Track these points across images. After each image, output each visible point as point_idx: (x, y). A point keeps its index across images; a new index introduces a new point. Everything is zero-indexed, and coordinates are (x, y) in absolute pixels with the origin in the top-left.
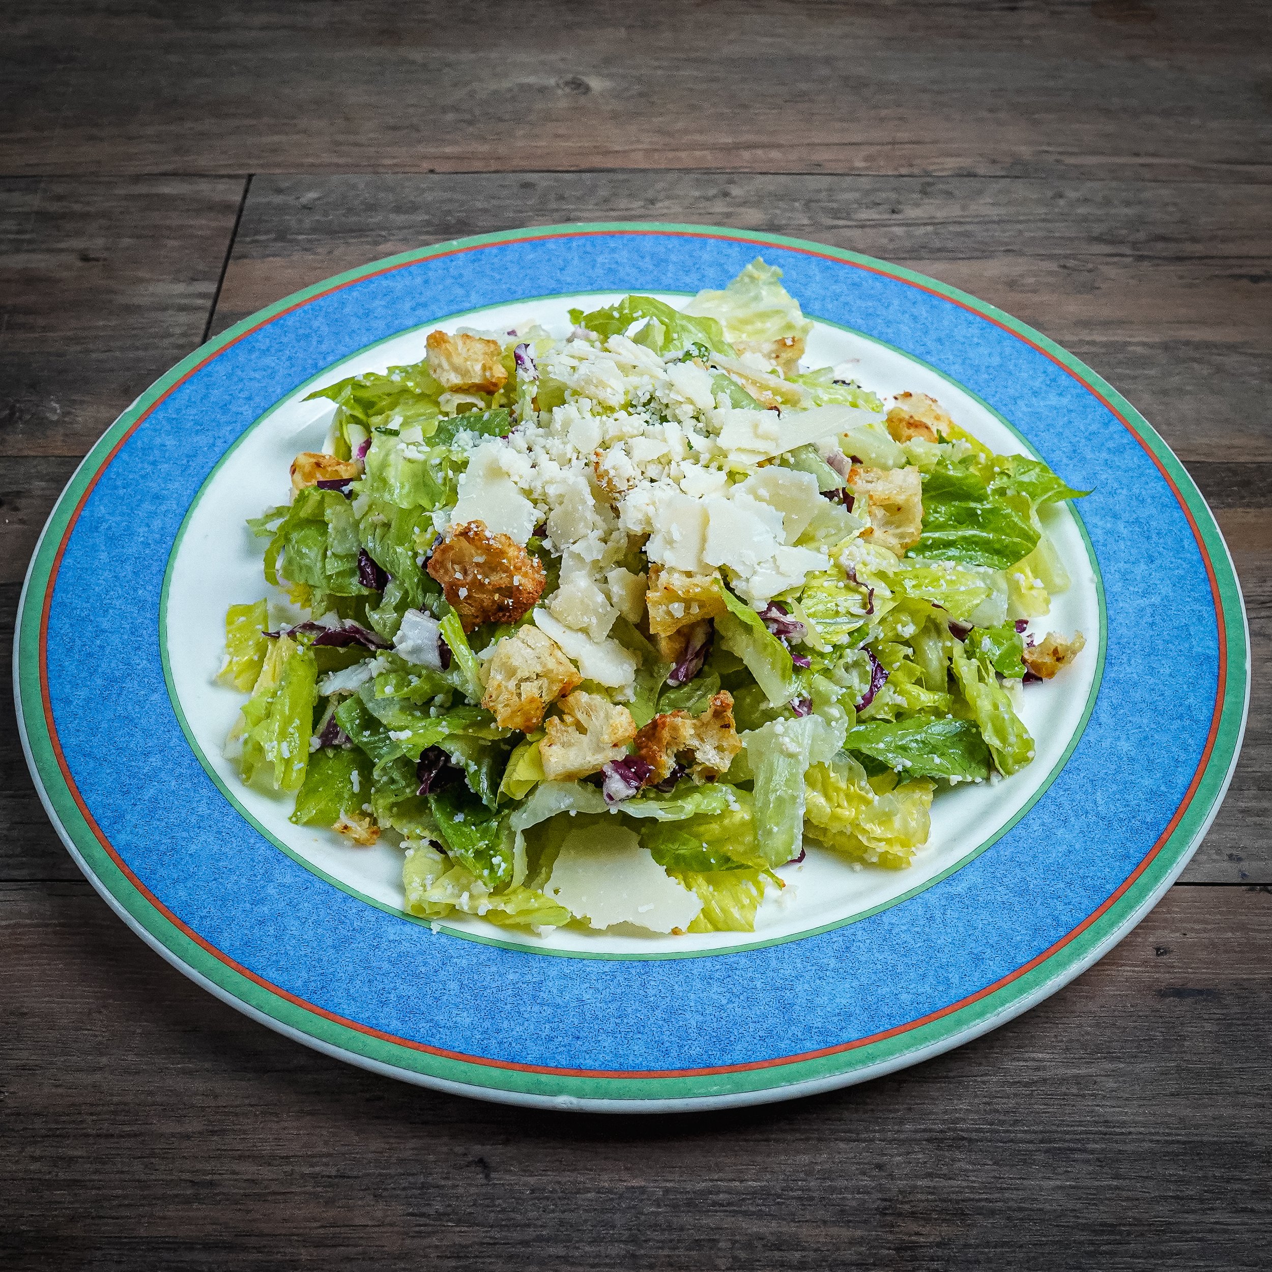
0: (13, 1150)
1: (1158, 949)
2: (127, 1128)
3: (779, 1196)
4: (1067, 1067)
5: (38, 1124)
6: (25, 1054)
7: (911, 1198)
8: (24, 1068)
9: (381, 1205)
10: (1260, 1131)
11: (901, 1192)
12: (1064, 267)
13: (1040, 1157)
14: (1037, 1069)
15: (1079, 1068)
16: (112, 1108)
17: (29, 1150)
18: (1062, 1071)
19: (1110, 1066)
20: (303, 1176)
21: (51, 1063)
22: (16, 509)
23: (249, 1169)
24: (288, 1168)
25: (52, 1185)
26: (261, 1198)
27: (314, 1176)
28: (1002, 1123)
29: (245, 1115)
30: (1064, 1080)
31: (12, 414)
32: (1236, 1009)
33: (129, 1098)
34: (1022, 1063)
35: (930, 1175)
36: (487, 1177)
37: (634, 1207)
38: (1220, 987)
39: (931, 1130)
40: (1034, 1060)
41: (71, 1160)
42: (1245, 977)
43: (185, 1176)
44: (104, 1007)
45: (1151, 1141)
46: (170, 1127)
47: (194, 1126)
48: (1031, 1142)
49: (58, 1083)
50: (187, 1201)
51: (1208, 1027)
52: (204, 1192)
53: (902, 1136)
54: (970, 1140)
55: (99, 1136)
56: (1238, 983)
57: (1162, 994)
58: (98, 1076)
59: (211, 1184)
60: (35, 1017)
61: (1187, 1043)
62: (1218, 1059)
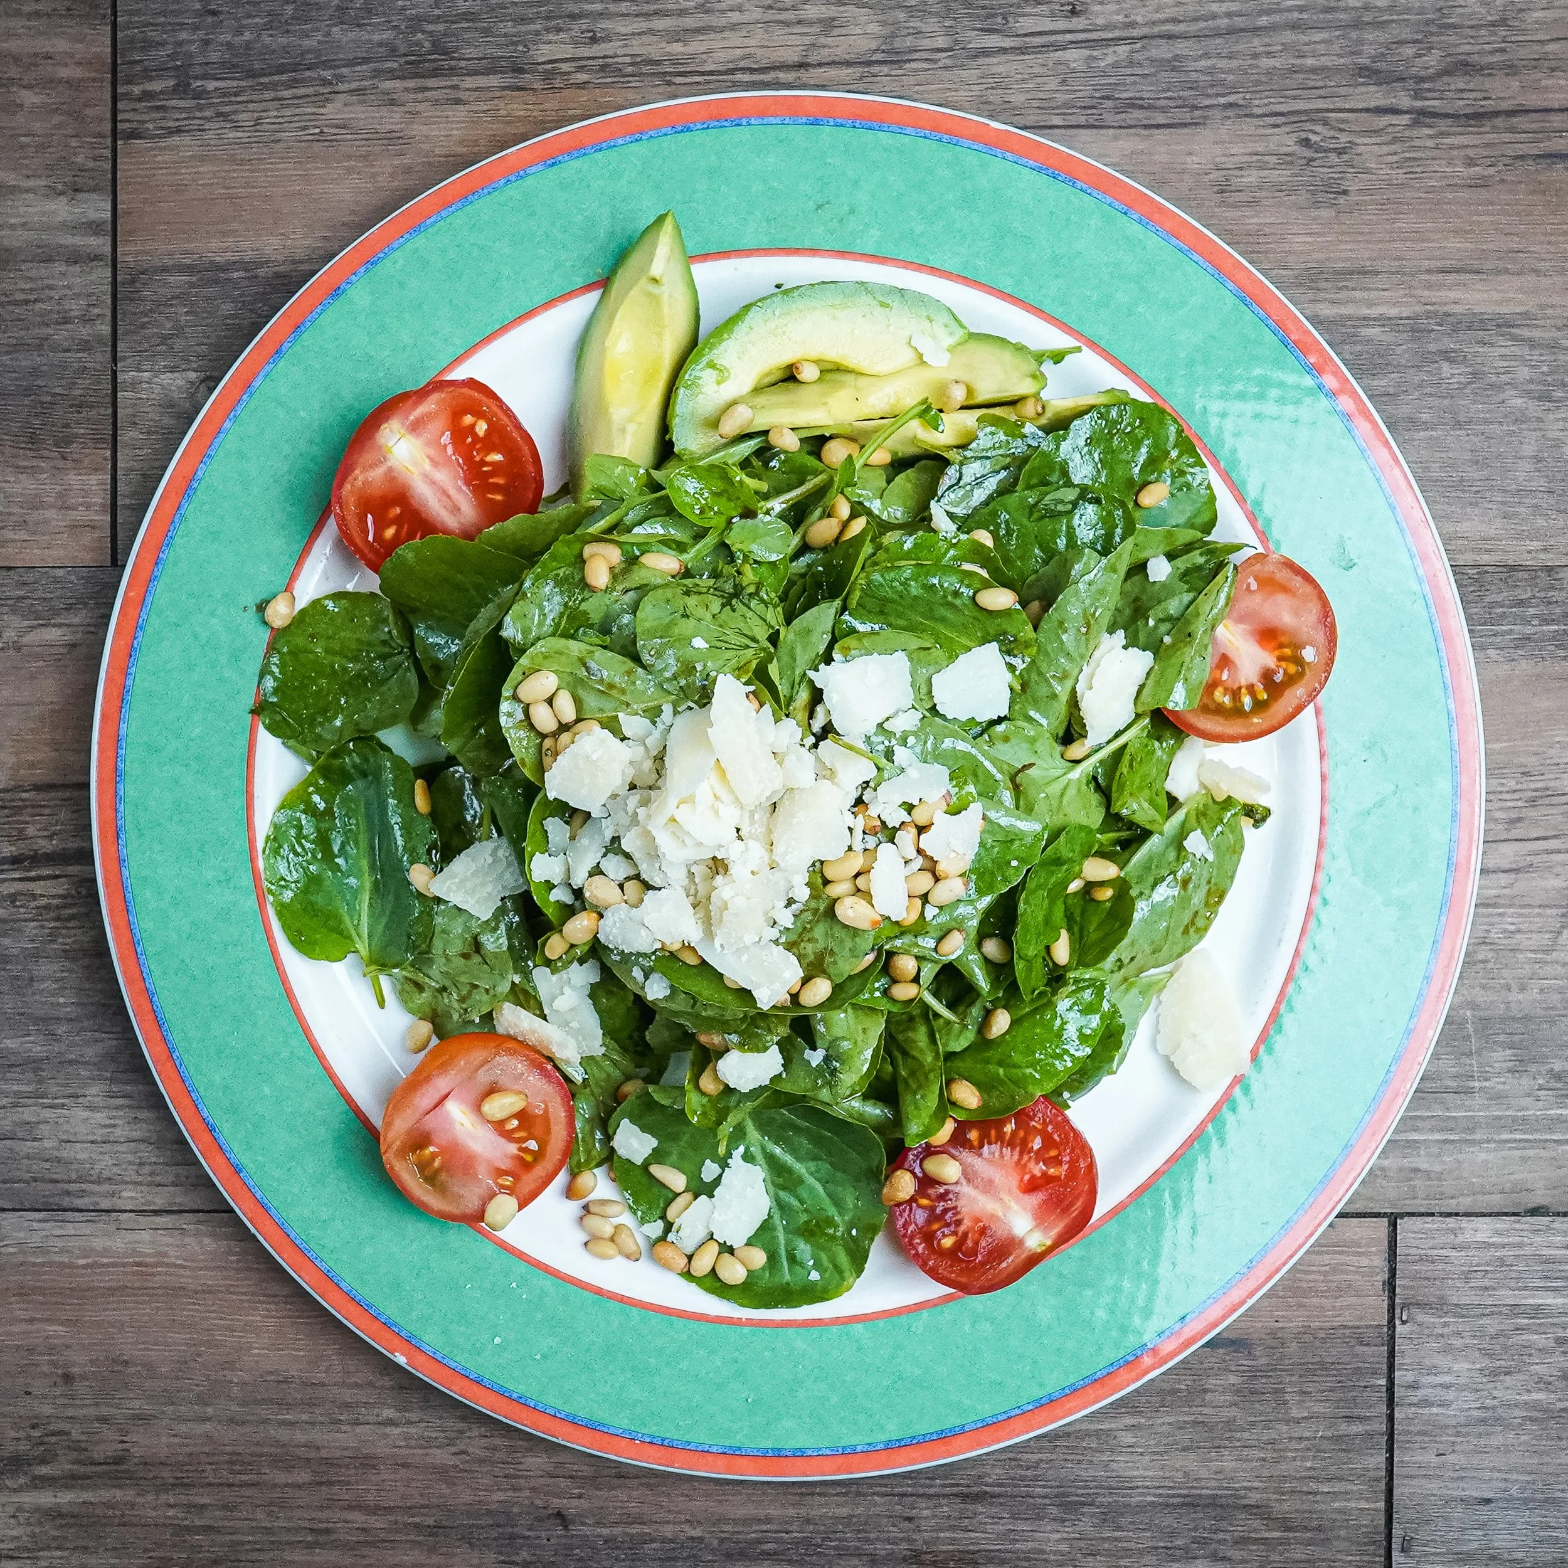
0: (150, 1498)
2: (244, 1478)
3: (820, 1546)
5: (165, 1473)
6: (136, 1404)
7: (934, 1548)
8: (135, 1417)
9: (476, 1553)
10: (1256, 1484)
11: (925, 1542)
12: (1306, 143)
13: (1054, 1510)
16: (227, 1457)
17: (163, 1497)
19: (1130, 1421)
20: (406, 1524)
21: (163, 1413)
23: (359, 1518)
24: (392, 1518)
25: (189, 1530)
26: (372, 1544)
27: (417, 1526)
28: (1023, 1478)
29: (347, 1467)
32: (1264, 1361)
33: (240, 1449)
35: (953, 1528)
36: (566, 1528)
37: (695, 1556)
38: (1254, 1336)
39: (958, 1485)
41: (203, 1507)
42: (1280, 1325)
43: (306, 1524)
44: (199, 1355)
45: (1155, 1495)
46: (280, 1477)
47: (304, 1476)
48: (1045, 1497)
49: (173, 1432)
50: (310, 1546)
51: (1233, 1379)
52: (322, 1539)
53: (932, 1491)
54: (993, 1496)
55: (221, 1485)
56: (1273, 1334)
58: (208, 1426)
59: (327, 1531)
60: (136, 1365)
61: (1209, 1397)
62: (1233, 1412)
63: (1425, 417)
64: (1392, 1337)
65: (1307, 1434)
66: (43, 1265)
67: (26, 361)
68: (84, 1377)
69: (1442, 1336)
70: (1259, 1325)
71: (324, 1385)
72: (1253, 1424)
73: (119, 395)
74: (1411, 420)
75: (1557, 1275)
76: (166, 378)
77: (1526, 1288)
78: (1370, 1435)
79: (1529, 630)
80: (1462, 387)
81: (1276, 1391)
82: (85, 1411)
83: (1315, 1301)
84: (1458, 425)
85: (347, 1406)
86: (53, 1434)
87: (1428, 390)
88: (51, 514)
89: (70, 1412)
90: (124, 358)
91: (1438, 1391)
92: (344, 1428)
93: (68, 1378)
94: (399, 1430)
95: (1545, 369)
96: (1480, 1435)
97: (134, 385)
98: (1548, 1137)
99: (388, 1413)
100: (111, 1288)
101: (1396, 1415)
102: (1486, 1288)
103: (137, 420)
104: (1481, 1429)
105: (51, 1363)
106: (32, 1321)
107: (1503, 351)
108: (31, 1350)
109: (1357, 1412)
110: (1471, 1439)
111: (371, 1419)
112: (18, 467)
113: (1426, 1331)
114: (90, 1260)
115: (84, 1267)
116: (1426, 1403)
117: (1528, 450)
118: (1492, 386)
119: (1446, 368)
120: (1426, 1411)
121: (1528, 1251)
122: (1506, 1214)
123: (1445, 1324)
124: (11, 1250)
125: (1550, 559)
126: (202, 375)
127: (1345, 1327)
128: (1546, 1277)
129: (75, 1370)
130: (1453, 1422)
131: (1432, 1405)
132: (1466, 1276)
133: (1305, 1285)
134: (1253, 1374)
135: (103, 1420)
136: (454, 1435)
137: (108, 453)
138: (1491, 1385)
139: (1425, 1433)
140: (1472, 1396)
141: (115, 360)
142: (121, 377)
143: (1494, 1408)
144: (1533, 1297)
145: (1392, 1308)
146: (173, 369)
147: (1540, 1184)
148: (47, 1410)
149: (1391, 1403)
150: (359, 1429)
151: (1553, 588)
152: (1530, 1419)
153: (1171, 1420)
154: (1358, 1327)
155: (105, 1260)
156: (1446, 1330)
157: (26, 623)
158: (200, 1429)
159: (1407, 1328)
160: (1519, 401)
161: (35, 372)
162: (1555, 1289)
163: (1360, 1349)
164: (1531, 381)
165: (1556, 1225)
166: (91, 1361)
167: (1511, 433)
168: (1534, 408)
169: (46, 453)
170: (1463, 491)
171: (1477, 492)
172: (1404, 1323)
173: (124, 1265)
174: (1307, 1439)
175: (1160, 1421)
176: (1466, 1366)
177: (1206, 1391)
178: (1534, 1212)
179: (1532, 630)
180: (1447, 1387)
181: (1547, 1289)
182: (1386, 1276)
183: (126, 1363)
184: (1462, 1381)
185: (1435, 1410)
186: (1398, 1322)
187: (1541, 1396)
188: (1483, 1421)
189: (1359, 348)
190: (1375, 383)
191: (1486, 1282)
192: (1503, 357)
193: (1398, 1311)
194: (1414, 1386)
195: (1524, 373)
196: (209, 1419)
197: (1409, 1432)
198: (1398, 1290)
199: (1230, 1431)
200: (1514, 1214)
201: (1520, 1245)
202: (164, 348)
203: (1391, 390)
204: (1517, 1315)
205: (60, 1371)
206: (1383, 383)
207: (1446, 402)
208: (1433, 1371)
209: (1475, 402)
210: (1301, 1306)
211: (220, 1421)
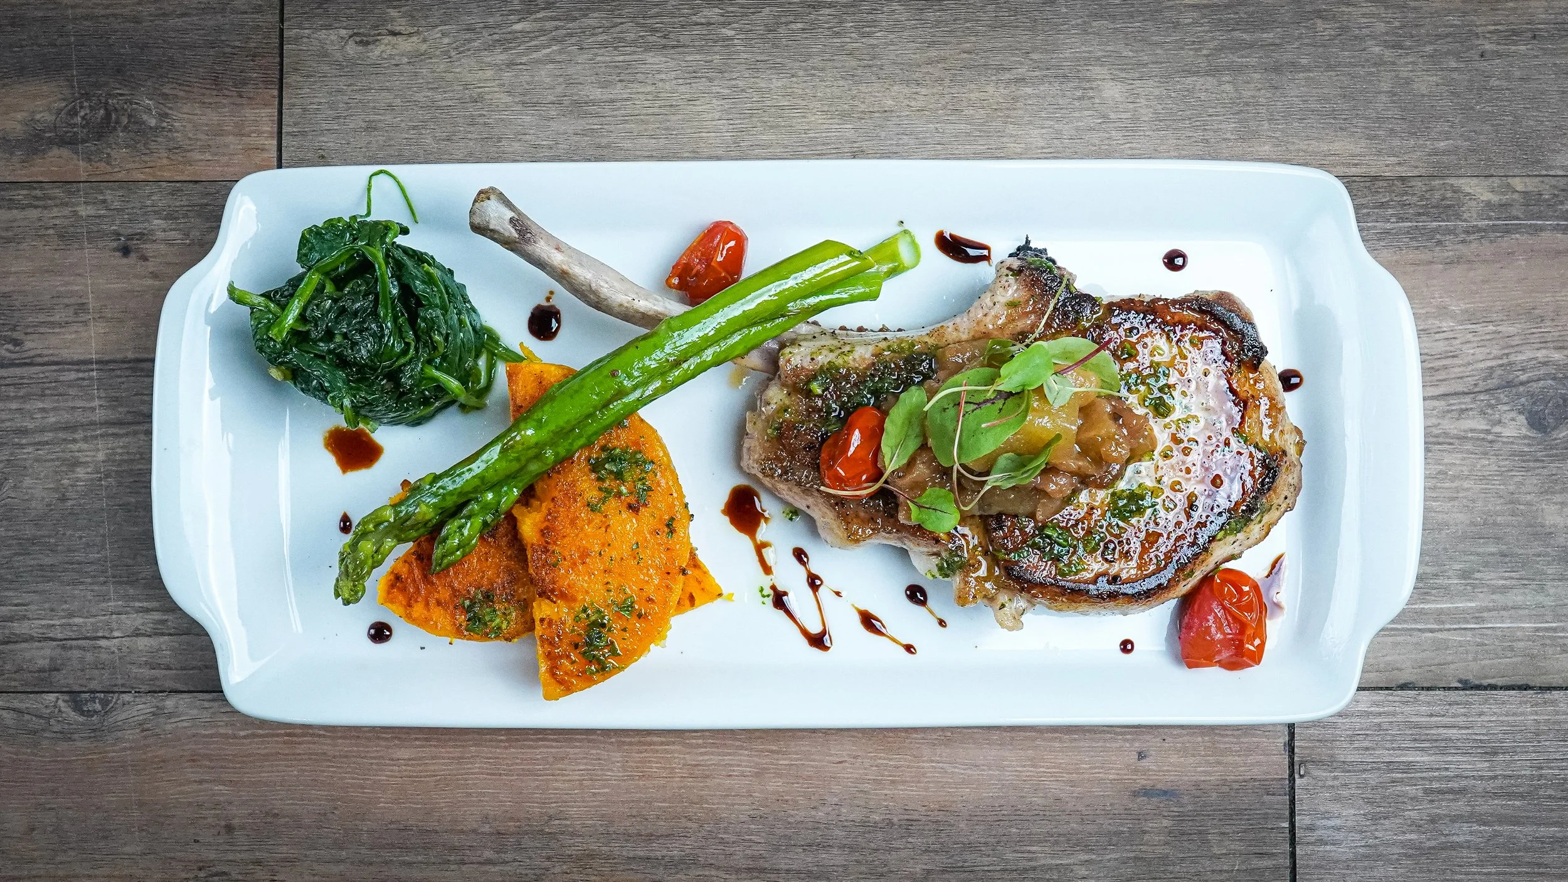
1: (1140, 754)
4: (1052, 858)
6: (285, 849)
8: (285, 860)
14: (1030, 860)
15: (1060, 858)
18: (1049, 861)
21: (306, 856)
22: (145, 259)
30: (1050, 868)
31: (108, 115)
32: (1190, 808)
34: (1019, 855)
38: (1182, 788)
40: (1029, 852)
42: (1203, 778)
44: (336, 808)
49: (314, 872)
51: (1166, 823)
56: (1197, 785)
57: (1135, 794)
58: (342, 867)
60: (284, 817)
61: (1146, 837)
62: (1167, 850)
63: (1304, 61)
64: (1292, 788)
65: (1225, 868)
66: (211, 736)
67: (210, 22)
68: (242, 828)
69: (1333, 787)
70: (1187, 778)
71: (437, 832)
72: (1183, 859)
73: (285, 47)
74: (1293, 64)
75: (1423, 738)
76: (323, 34)
77: (1399, 748)
78: (1277, 868)
79: (1388, 226)
80: (1333, 38)
81: (1200, 833)
82: (243, 856)
83: (1230, 759)
84: (1329, 67)
85: (453, 849)
86: (216, 875)
87: (1306, 41)
88: (231, 139)
89: (230, 857)
90: (289, 19)
91: (1330, 832)
92: (452, 867)
93: (229, 829)
94: (497, 868)
95: (1397, 24)
96: (1365, 869)
97: (297, 39)
98: (1414, 626)
99: (488, 854)
100: (267, 755)
101: (1298, 851)
102: (1367, 749)
103: (298, 66)
104: (1366, 863)
105: (217, 816)
106: (201, 782)
107: (1367, 10)
108: (200, 806)
109: (1265, 849)
110: (1357, 871)
111: (474, 859)
112: (204, 103)
113: (1320, 783)
114: (249, 732)
115: (245, 737)
116: (1322, 842)
117: (1385, 87)
118: (1356, 37)
119: (1320, 24)
120: (1322, 848)
121: (1400, 718)
122: (1381, 689)
123: (1335, 778)
124: (185, 724)
125: (1403, 171)
126: (350, 32)
127: (1255, 780)
128: (1415, 740)
129: (236, 822)
130: (1344, 858)
131: (1326, 844)
132: (1351, 739)
133: (1222, 746)
134: (1180, 818)
135: (258, 862)
136: (538, 872)
137: (276, 93)
138: (1374, 828)
139: (1321, 867)
140: (1358, 836)
141: (282, 21)
142: (286, 34)
143: (1375, 846)
144: (1405, 755)
145: (1292, 764)
146: (328, 27)
147: (1409, 664)
148: (212, 856)
149: (1293, 842)
150: (464, 868)
151: (1406, 193)
152: (1405, 855)
153: (1118, 856)
154: (1267, 780)
155: (261, 732)
156: (1336, 783)
157: (208, 225)
158: (335, 869)
159: (1304, 780)
160: (1377, 49)
161: (219, 30)
162: (1422, 749)
163: (1266, 798)
164: (1387, 34)
165: (1421, 697)
166: (250, 814)
167: (1371, 74)
168: (1388, 53)
169: (226, 92)
170: (1335, 118)
171: (1345, 119)
172: (1301, 776)
173: (278, 735)
174: (1227, 871)
175: (1108, 857)
176: (1352, 812)
177: (1145, 832)
178: (1403, 687)
179: (1392, 226)
180: (1338, 829)
181: (1417, 749)
182: (1287, 739)
183: (276, 815)
184: (1349, 824)
185: (1328, 848)
186: (1297, 776)
187: (1413, 836)
188: (1366, 857)
189: (1252, 9)
190: (1265, 35)
191: (1366, 744)
192: (1364, 15)
193: (1296, 767)
194: (1311, 828)
195: (1381, 27)
196: (342, 861)
197: (1308, 866)
198: (1296, 750)
199: (1164, 865)
200: (1387, 689)
201: (1394, 714)
202: (320, 11)
203: (1278, 41)
204: (1392, 771)
205: (223, 823)
206: (1271, 35)
207: (1321, 50)
208: (1327, 816)
209: (1343, 50)
210: (1219, 763)
211: (352, 863)
